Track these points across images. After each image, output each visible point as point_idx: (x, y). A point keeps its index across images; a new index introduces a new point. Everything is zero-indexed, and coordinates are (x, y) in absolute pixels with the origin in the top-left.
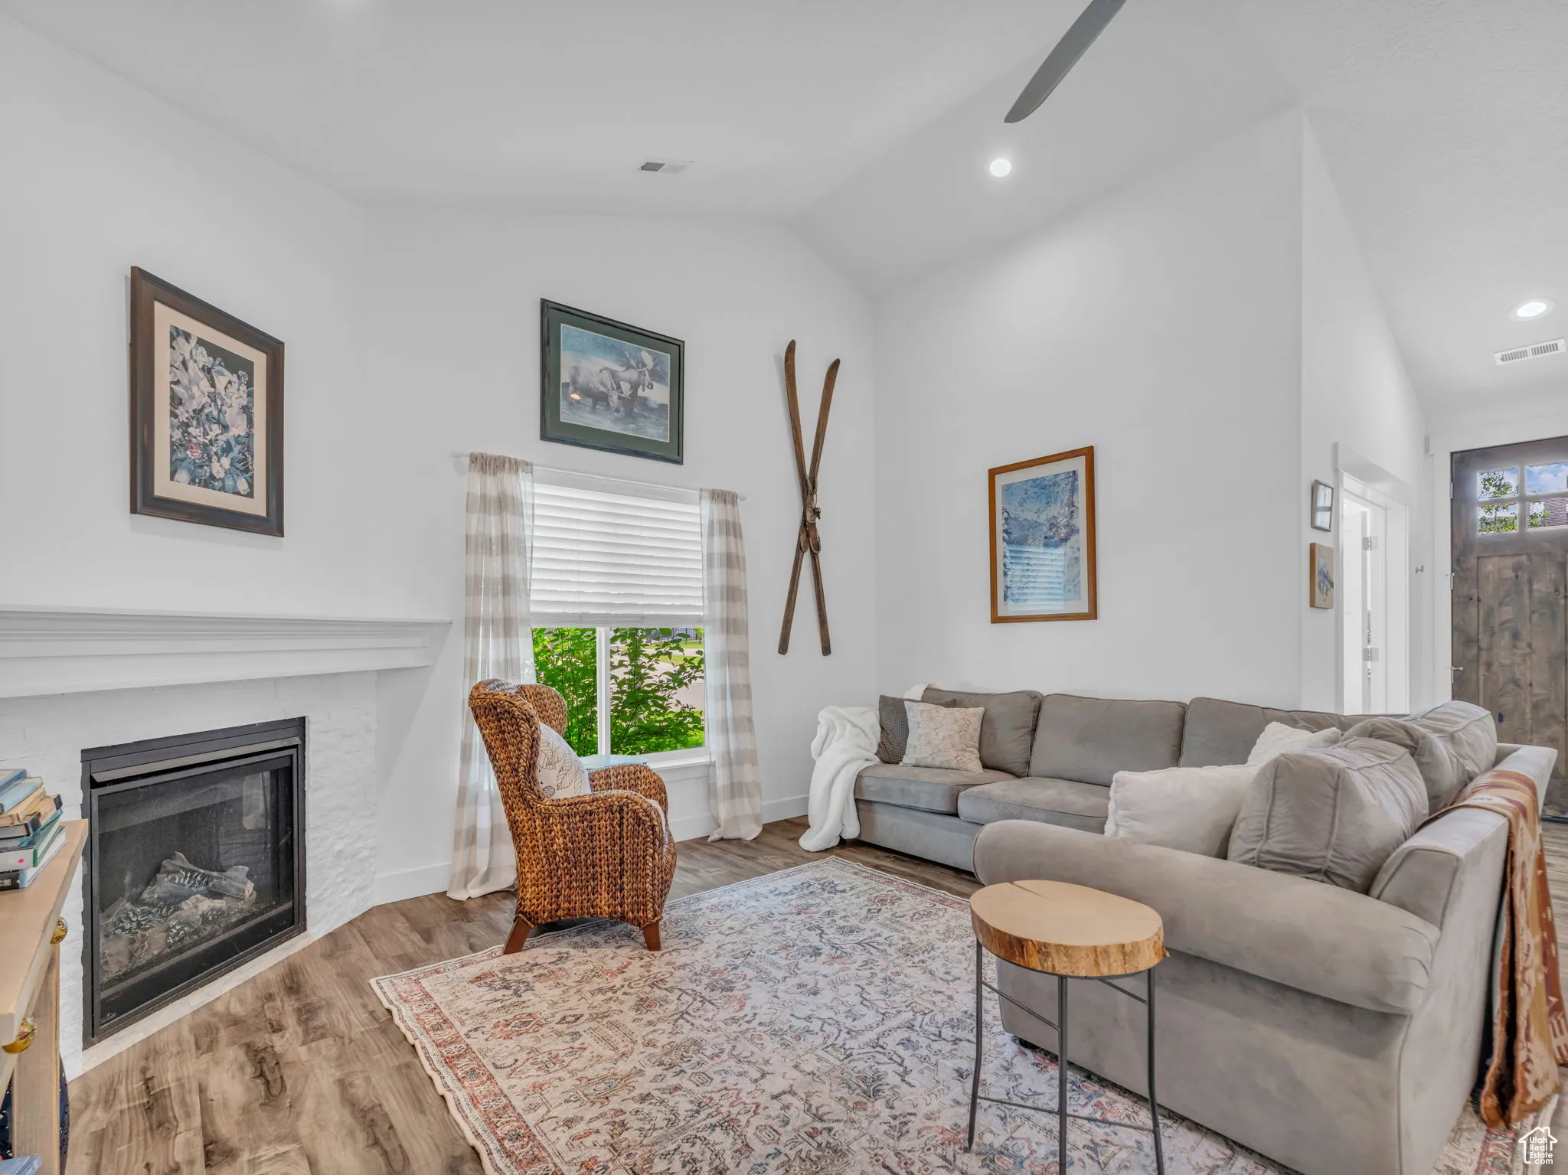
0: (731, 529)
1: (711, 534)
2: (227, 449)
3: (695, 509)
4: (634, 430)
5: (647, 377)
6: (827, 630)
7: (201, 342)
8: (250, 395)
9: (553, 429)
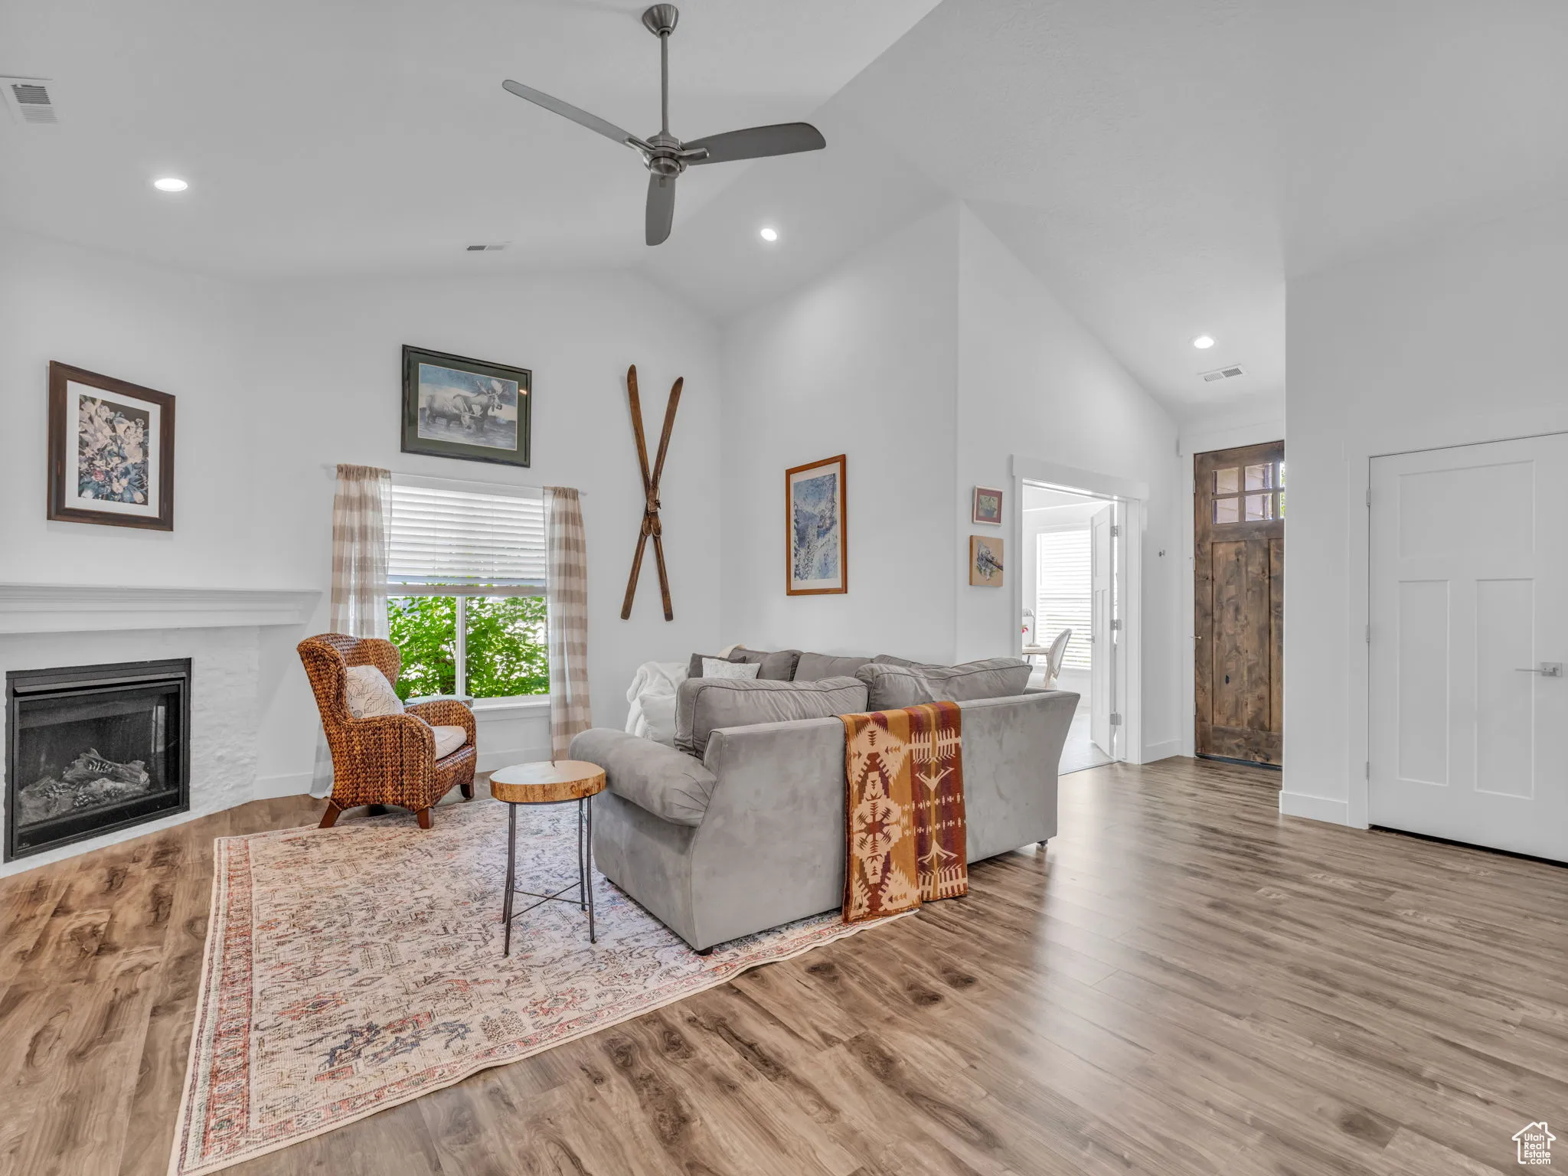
0: (572, 519)
1: (553, 523)
2: (126, 472)
3: (540, 503)
4: (485, 442)
5: (497, 400)
6: (669, 600)
7: (104, 403)
8: (146, 434)
9: (410, 443)
